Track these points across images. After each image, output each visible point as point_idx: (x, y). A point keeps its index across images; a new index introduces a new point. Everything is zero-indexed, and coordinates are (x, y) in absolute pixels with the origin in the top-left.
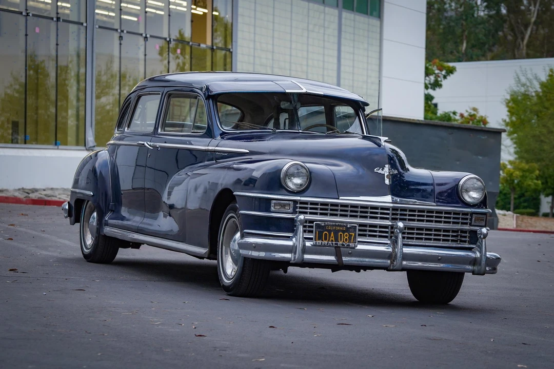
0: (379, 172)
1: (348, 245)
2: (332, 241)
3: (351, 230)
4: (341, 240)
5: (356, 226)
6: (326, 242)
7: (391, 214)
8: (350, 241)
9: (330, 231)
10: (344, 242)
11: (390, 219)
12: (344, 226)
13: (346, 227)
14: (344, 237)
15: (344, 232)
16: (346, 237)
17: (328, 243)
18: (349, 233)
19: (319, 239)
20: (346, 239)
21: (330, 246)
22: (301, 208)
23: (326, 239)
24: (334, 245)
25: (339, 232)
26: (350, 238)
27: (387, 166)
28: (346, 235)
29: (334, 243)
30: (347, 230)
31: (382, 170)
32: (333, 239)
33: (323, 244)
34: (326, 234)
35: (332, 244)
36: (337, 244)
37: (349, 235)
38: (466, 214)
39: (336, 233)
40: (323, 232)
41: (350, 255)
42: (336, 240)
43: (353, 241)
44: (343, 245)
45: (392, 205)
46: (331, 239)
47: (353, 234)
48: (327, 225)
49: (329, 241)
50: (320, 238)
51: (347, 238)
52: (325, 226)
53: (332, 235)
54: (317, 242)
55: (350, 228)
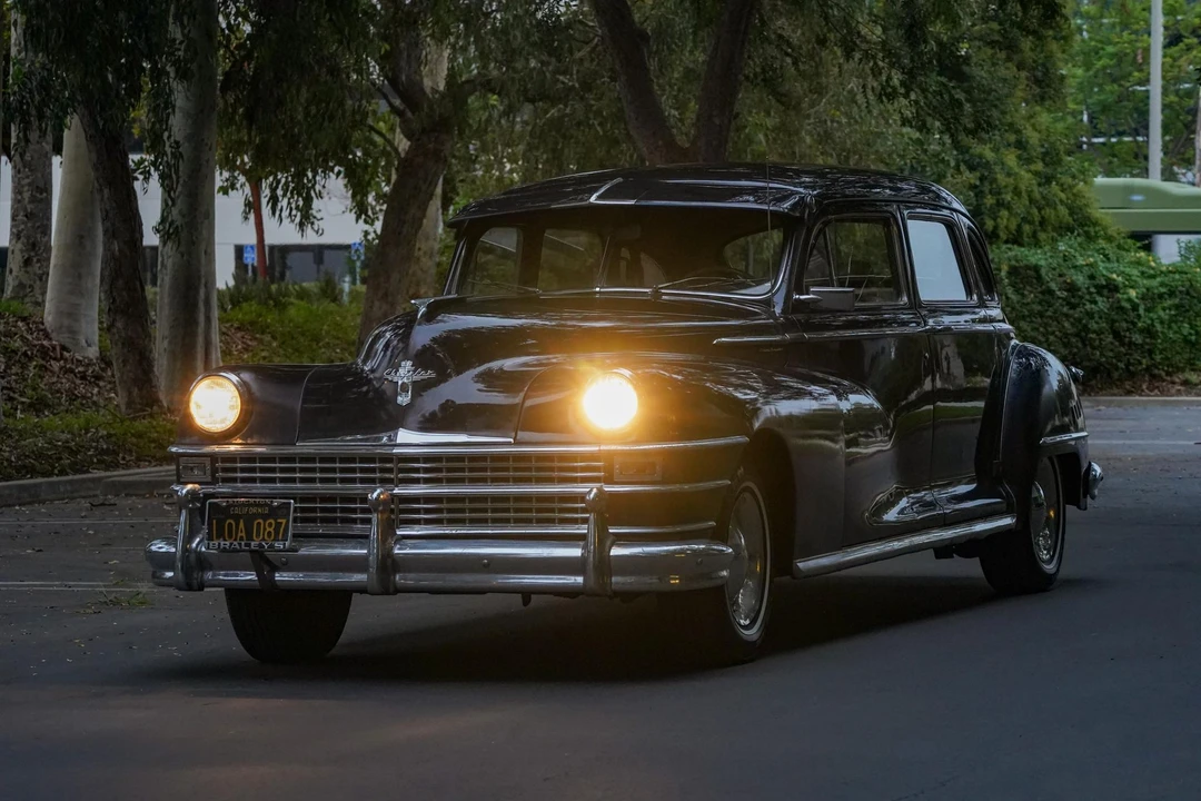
0: (390, 378)
1: (271, 546)
2: (241, 539)
3: (279, 512)
4: (258, 535)
5: (290, 504)
6: (228, 543)
7: (396, 471)
8: (276, 539)
9: (237, 518)
10: (264, 539)
12: (266, 505)
13: (270, 506)
14: (265, 529)
15: (265, 517)
16: (268, 529)
17: (231, 544)
18: (275, 520)
19: (218, 538)
20: (269, 532)
21: (234, 550)
22: (225, 470)
23: (230, 537)
24: (244, 548)
25: (256, 519)
26: (277, 531)
27: (407, 364)
28: (270, 525)
29: (244, 543)
30: (274, 513)
31: (395, 373)
32: (243, 534)
33: (222, 546)
34: (230, 524)
35: (240, 544)
36: (249, 545)
37: (276, 523)
39: (249, 520)
40: (225, 520)
41: (287, 567)
42: (250, 538)
43: (282, 535)
44: (260, 546)
46: (240, 534)
47: (284, 521)
48: (231, 505)
49: (235, 540)
50: (220, 535)
51: (271, 530)
52: (229, 506)
53: (242, 525)
54: (211, 543)
55: (278, 507)
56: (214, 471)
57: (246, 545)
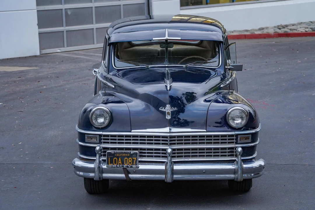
0: (162, 110)
1: (132, 167)
2: (120, 164)
3: (133, 155)
4: (126, 163)
5: (137, 153)
6: (115, 165)
7: (169, 141)
8: (133, 164)
9: (118, 157)
10: (128, 164)
11: (169, 144)
12: (128, 153)
13: (130, 153)
14: (128, 161)
15: (128, 157)
16: (130, 161)
17: (116, 166)
18: (132, 158)
19: (111, 163)
20: (130, 162)
21: (118, 167)
22: (104, 139)
23: (115, 163)
24: (121, 167)
25: (125, 157)
26: (133, 162)
27: (167, 105)
28: (130, 160)
29: (121, 165)
30: (131, 155)
31: (165, 109)
32: (121, 163)
33: (113, 167)
34: (115, 159)
35: (120, 166)
36: (123, 166)
37: (132, 159)
38: (232, 136)
39: (122, 158)
40: (113, 158)
41: (135, 173)
42: (123, 163)
43: (135, 163)
44: (127, 167)
45: (169, 134)
46: (119, 163)
47: (135, 158)
48: (116, 153)
49: (117, 164)
51: (131, 161)
52: (115, 153)
53: (120, 160)
54: (109, 165)
55: (133, 154)
56: (100, 139)
57: (122, 166)
